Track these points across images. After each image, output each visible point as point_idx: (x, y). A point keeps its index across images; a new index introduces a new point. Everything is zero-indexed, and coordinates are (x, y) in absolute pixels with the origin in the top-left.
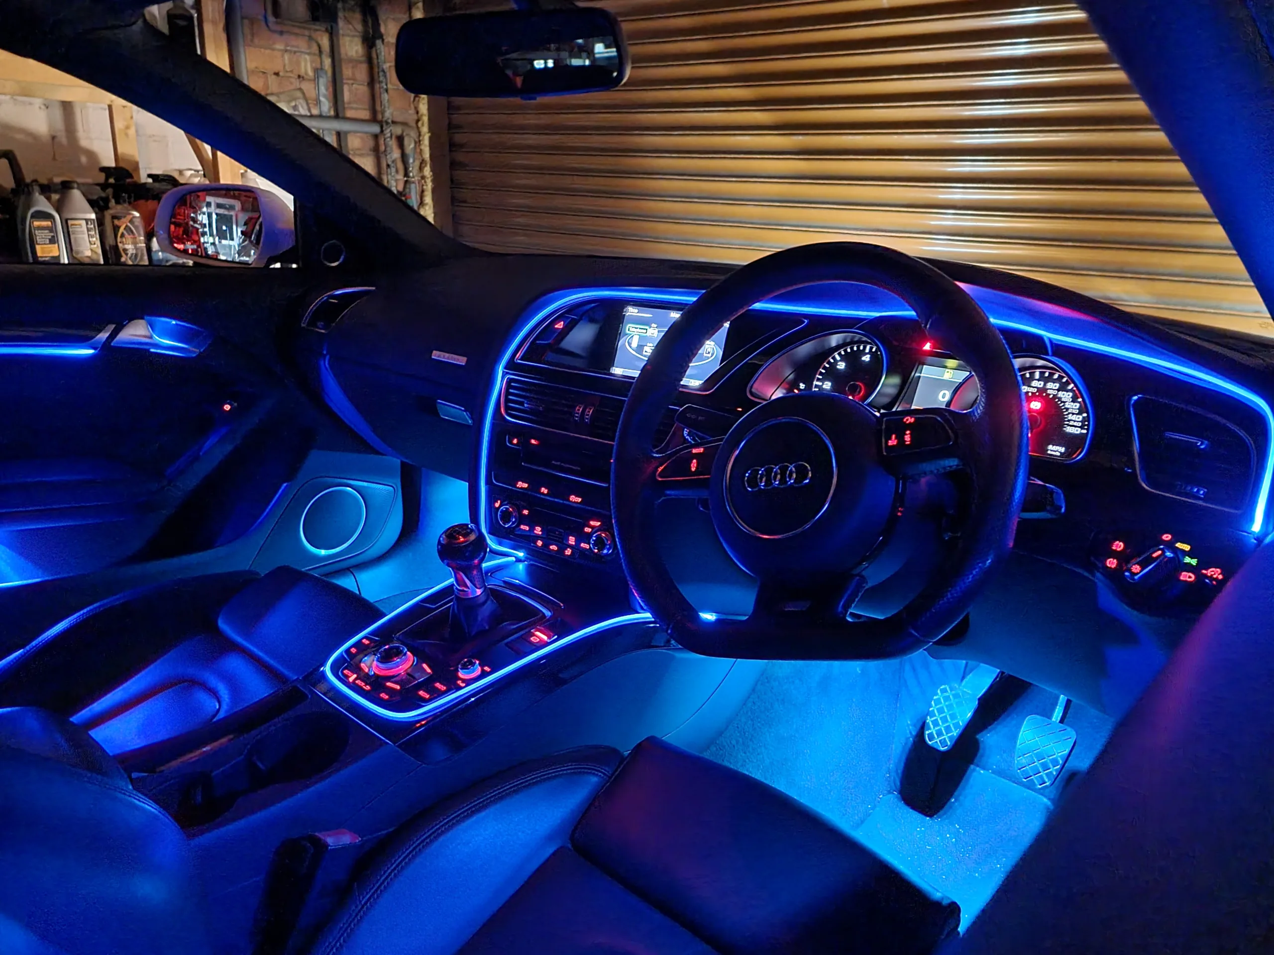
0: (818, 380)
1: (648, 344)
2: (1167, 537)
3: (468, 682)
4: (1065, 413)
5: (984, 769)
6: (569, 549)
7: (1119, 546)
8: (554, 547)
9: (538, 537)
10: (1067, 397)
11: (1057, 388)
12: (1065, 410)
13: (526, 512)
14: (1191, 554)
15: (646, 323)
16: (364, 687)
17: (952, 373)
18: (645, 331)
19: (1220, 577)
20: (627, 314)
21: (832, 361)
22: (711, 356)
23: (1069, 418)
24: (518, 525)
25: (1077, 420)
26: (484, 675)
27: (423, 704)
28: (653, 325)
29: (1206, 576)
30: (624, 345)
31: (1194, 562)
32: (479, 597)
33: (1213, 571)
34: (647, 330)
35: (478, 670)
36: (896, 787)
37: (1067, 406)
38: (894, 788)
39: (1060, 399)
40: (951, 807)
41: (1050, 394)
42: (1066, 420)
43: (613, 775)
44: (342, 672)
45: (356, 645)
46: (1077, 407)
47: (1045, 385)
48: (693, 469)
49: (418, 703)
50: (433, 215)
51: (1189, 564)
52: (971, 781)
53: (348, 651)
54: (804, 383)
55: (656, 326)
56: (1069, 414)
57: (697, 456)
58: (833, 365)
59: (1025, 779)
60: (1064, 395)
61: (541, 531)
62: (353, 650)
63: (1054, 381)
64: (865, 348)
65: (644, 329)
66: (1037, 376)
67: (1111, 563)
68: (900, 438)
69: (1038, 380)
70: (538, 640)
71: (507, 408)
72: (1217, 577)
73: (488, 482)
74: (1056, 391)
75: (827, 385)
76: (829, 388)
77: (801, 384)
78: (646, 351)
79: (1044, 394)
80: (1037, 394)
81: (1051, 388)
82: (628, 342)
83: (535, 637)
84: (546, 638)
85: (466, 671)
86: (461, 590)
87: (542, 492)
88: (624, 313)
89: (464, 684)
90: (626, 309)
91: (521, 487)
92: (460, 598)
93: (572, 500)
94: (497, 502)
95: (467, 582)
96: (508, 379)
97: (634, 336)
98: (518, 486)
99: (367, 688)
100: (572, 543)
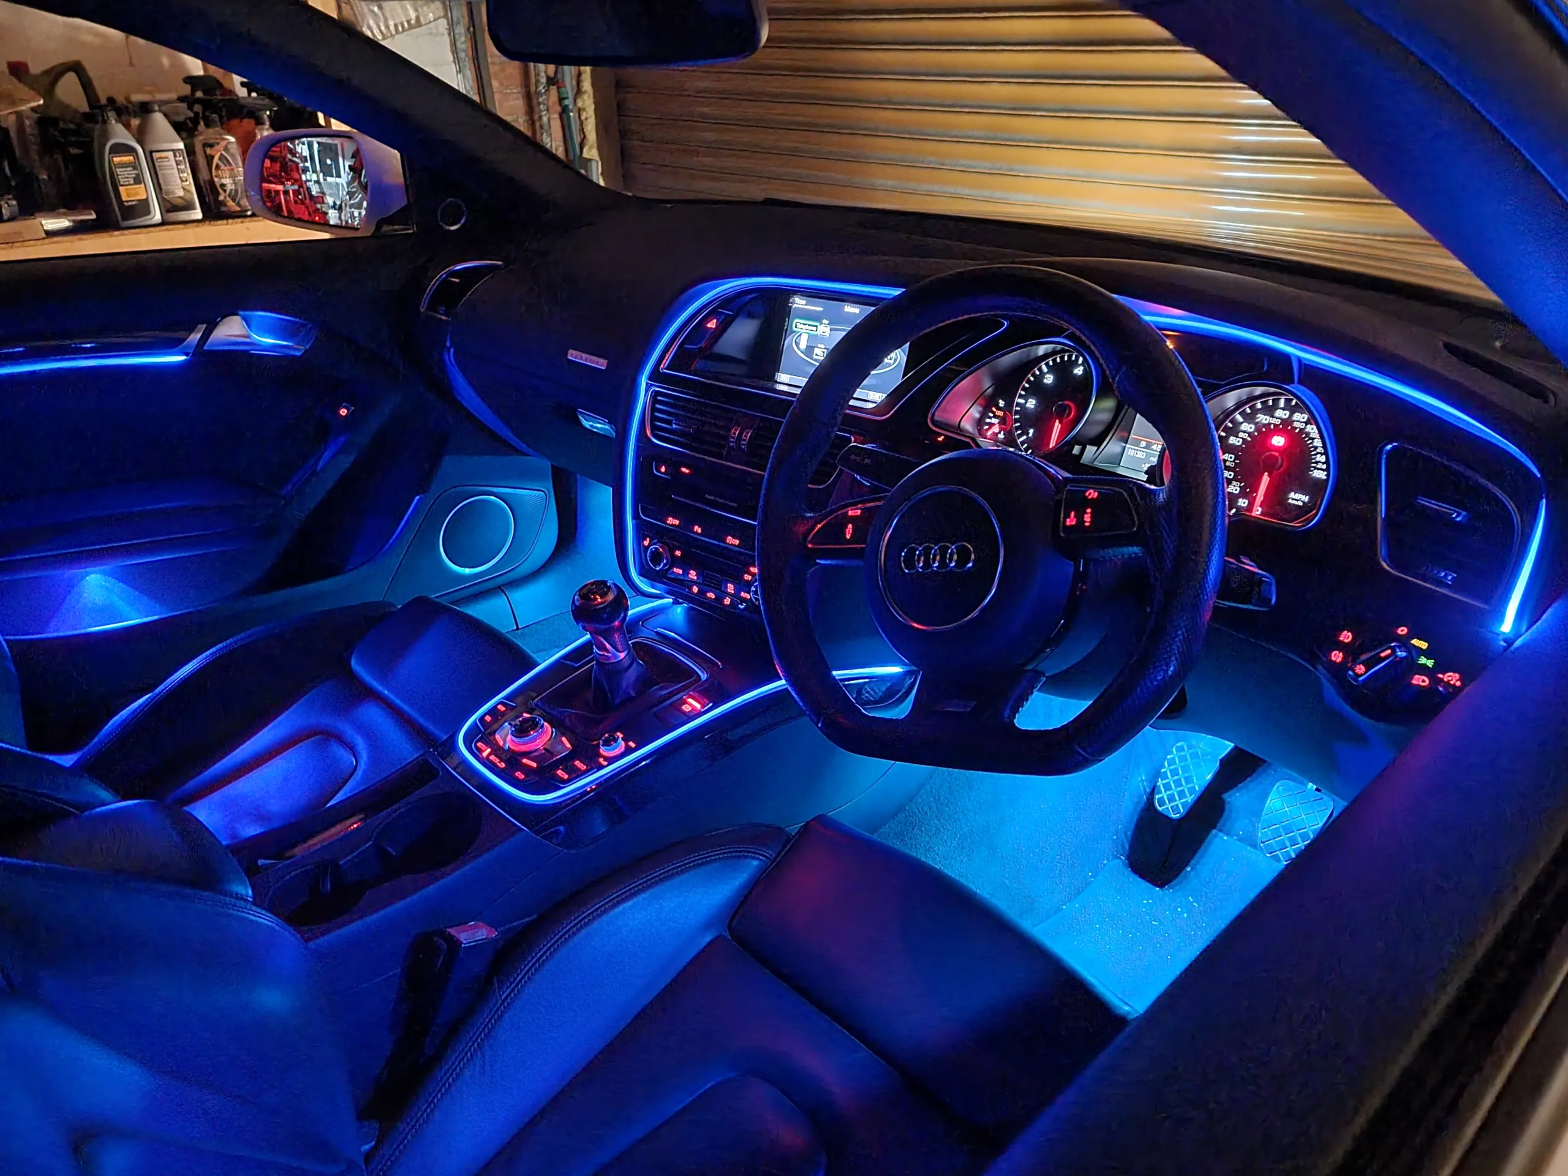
0: (1021, 396)
1: (819, 346)
2: (1402, 631)
3: (611, 760)
4: (1313, 453)
5: (1227, 834)
6: (727, 598)
7: (1346, 637)
8: (711, 595)
9: (693, 582)
10: (1315, 432)
11: (1305, 420)
12: (1312, 449)
13: (678, 553)
14: (1427, 654)
15: (816, 317)
16: (499, 764)
18: (815, 329)
19: (1458, 684)
20: (795, 306)
21: (1038, 373)
22: (894, 363)
23: (1317, 460)
24: (671, 567)
25: (1322, 461)
26: (628, 751)
27: (561, 785)
28: (825, 321)
29: (1442, 681)
30: (791, 345)
31: (1430, 663)
32: (621, 663)
33: (1449, 676)
34: (817, 326)
35: (621, 746)
36: (1124, 852)
37: (1313, 444)
38: (1121, 852)
39: (1308, 434)
40: (1185, 877)
41: (1296, 428)
42: (1313, 461)
43: (775, 858)
44: (475, 744)
45: (493, 712)
47: (1291, 415)
48: (848, 537)
49: (555, 785)
50: (593, 106)
51: (1425, 666)
52: (1212, 847)
53: (482, 719)
54: (1003, 400)
55: (827, 322)
56: (1318, 453)
57: (853, 520)
58: (1039, 378)
59: (1270, 853)
60: (1311, 429)
61: (696, 575)
62: (488, 718)
63: (1301, 412)
64: (1077, 358)
65: (814, 326)
66: (1282, 403)
67: (1337, 656)
68: (1080, 518)
69: (1283, 409)
70: (690, 709)
71: (654, 428)
72: (1455, 684)
73: (636, 516)
74: (1304, 424)
75: (1031, 404)
76: (1033, 407)
77: (1000, 401)
78: (817, 355)
79: (1289, 428)
80: (1281, 426)
81: (1297, 419)
82: (796, 342)
83: (687, 705)
84: (699, 707)
85: (608, 747)
86: (601, 655)
87: (695, 530)
88: (791, 305)
89: (607, 762)
90: (792, 299)
91: (672, 524)
92: (601, 663)
93: (729, 542)
94: (646, 540)
95: (607, 646)
96: (653, 392)
97: (803, 334)
98: (668, 522)
99: (502, 765)
100: (731, 591)
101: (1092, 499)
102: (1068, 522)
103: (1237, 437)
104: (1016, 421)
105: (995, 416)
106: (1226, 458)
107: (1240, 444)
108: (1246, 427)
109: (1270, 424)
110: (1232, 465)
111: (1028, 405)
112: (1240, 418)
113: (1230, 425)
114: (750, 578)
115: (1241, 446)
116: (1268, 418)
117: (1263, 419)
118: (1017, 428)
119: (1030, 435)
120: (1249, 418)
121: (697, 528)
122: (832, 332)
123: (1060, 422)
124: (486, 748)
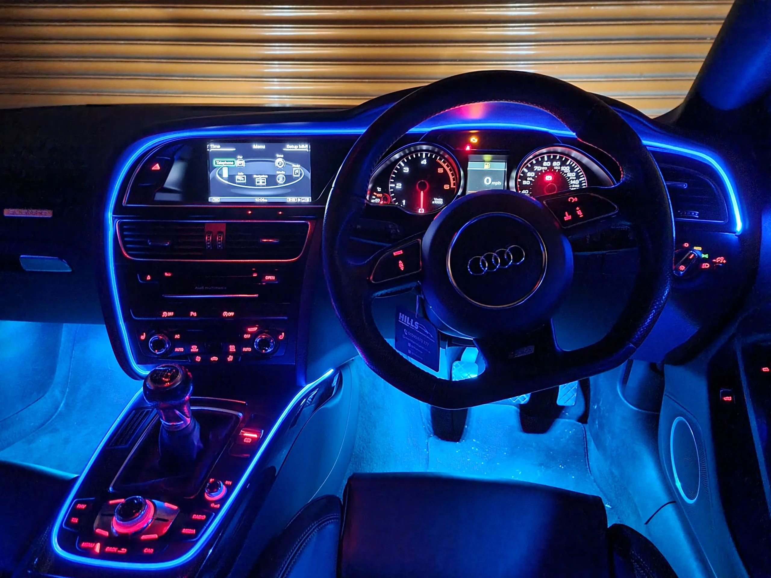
0: (392, 183)
1: (239, 174)
2: (687, 245)
3: (221, 503)
4: (568, 180)
6: (230, 356)
8: (214, 359)
9: (196, 354)
10: (567, 169)
11: (559, 165)
12: (567, 178)
13: (177, 336)
14: (703, 252)
15: (232, 155)
17: (489, 164)
18: (232, 163)
19: (724, 261)
20: (211, 150)
21: (399, 167)
22: (300, 176)
23: (571, 183)
24: (173, 349)
25: (576, 183)
26: (230, 490)
27: (195, 540)
28: (239, 157)
29: (716, 263)
30: (214, 178)
31: (707, 256)
32: (189, 426)
33: (719, 259)
34: (234, 161)
35: (223, 490)
36: (432, 432)
37: (568, 175)
38: (430, 433)
39: (563, 172)
41: (556, 170)
42: (570, 184)
44: (78, 546)
46: (575, 175)
47: (552, 164)
48: (402, 269)
49: (189, 542)
51: (705, 258)
53: (67, 524)
54: (379, 187)
55: (241, 157)
56: (571, 180)
57: (399, 257)
58: (400, 171)
60: (564, 168)
61: (197, 348)
62: (74, 520)
63: (557, 161)
64: (422, 155)
65: (231, 161)
66: (546, 159)
68: (573, 213)
69: (547, 161)
70: (251, 439)
71: (127, 250)
73: (128, 319)
74: (560, 167)
75: (399, 186)
76: (401, 187)
78: (238, 180)
79: (553, 170)
80: (548, 170)
81: (556, 165)
82: (219, 174)
83: (246, 438)
84: (256, 436)
85: (213, 494)
86: (173, 425)
87: (191, 315)
88: (208, 150)
89: (219, 505)
90: (208, 145)
91: (167, 316)
92: (172, 433)
93: (224, 316)
94: (143, 335)
95: (181, 416)
96: (119, 223)
97: (223, 168)
98: (163, 316)
99: (124, 551)
100: (233, 350)
102: (566, 219)
103: (527, 180)
104: (393, 197)
105: (377, 197)
106: (524, 193)
107: (529, 184)
108: (529, 174)
109: (542, 170)
110: (528, 195)
111: (397, 187)
112: (526, 170)
113: (522, 175)
114: (249, 336)
116: (540, 167)
117: (537, 168)
118: (395, 202)
119: (404, 204)
120: (531, 169)
121: (192, 313)
122: (247, 163)
123: (423, 192)
124: (94, 544)
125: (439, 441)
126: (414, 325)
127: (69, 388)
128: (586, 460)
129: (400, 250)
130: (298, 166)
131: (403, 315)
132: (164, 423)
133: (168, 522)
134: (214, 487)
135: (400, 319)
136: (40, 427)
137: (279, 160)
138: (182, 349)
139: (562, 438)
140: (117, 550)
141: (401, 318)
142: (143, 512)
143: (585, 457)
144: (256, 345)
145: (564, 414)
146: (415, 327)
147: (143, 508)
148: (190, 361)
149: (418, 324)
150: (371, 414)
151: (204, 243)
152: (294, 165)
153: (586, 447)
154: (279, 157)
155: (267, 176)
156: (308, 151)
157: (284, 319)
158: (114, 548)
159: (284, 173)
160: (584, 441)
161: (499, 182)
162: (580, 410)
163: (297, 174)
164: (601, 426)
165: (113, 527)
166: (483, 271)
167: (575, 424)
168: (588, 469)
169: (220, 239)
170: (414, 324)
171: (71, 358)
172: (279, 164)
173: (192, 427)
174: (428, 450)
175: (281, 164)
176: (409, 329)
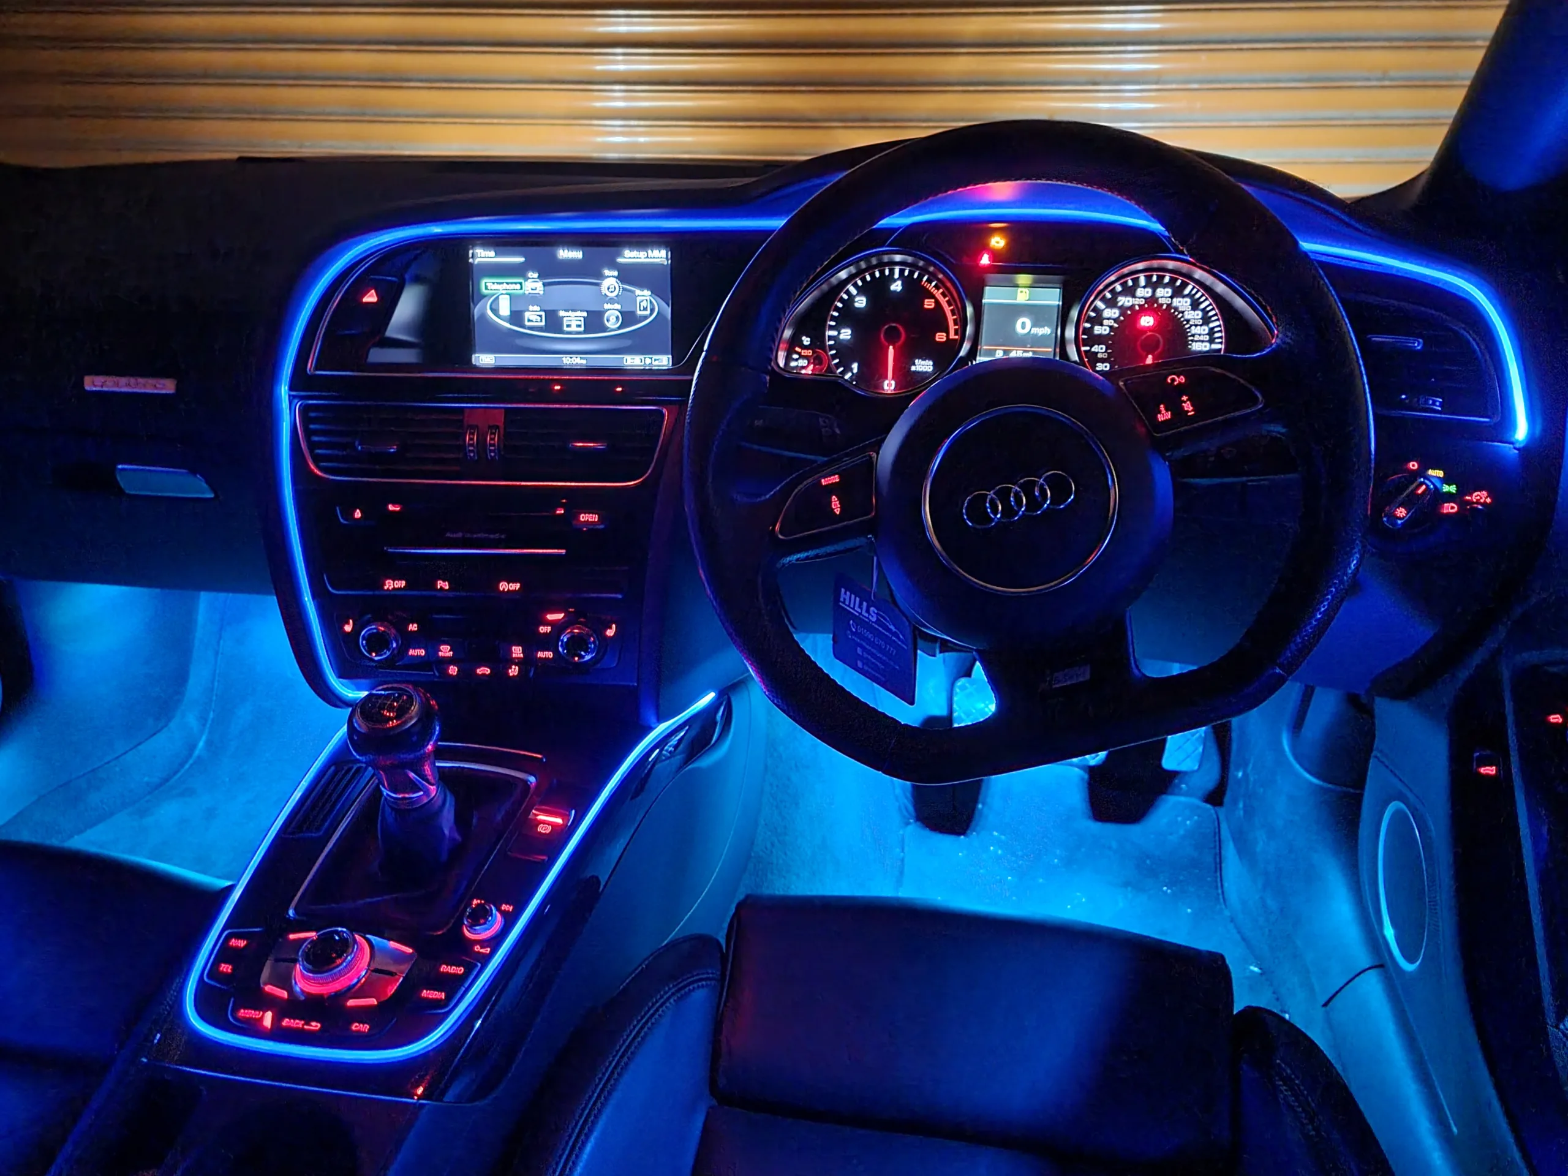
0: (831, 328)
1: (531, 308)
2: (1415, 465)
3: (495, 942)
4: (1186, 326)
6: (513, 667)
8: (483, 671)
9: (448, 661)
10: (1185, 304)
11: (1170, 294)
12: (1185, 323)
13: (413, 627)
14: (1446, 480)
15: (516, 271)
17: (1028, 292)
18: (518, 286)
19: (1488, 500)
20: (477, 261)
21: (845, 297)
22: (651, 314)
23: (1193, 332)
24: (405, 651)
25: (1203, 332)
26: (510, 920)
27: (443, 1011)
28: (531, 275)
29: (1470, 503)
30: (483, 316)
31: (1453, 489)
32: (434, 800)
33: (1478, 495)
34: (521, 284)
35: (497, 920)
36: (910, 814)
37: (1187, 316)
38: (909, 817)
39: (1176, 309)
40: (980, 815)
41: (1162, 305)
42: (1189, 334)
44: (232, 1015)
45: (224, 953)
46: (1200, 316)
47: (1154, 292)
48: (838, 511)
49: (431, 1016)
51: (1449, 494)
53: (213, 971)
54: (807, 336)
55: (536, 275)
56: (1191, 326)
57: (831, 489)
58: (849, 303)
60: (1180, 302)
61: (450, 651)
62: (224, 968)
63: (1165, 286)
64: (892, 271)
65: (516, 283)
66: (1142, 281)
68: (1175, 406)
69: (1144, 287)
70: (551, 827)
71: (317, 459)
72: (1485, 501)
73: (320, 594)
74: (1170, 299)
75: (846, 334)
76: (849, 337)
77: (804, 338)
79: (1156, 305)
80: (1146, 306)
81: (1162, 295)
82: (492, 309)
83: (542, 825)
84: (559, 821)
85: (477, 928)
86: (404, 798)
87: (439, 587)
88: (471, 260)
89: (489, 949)
90: (471, 252)
91: (394, 589)
92: (404, 811)
93: (501, 589)
94: (348, 623)
95: (419, 781)
96: (301, 408)
97: (500, 297)
98: (386, 588)
99: (316, 1026)
100: (519, 656)
101: (1180, 382)
102: (1160, 418)
103: (1102, 325)
104: (834, 357)
105: (801, 357)
106: (1096, 351)
107: (1107, 332)
108: (1107, 313)
109: (1133, 306)
110: (1105, 356)
112: (1101, 305)
113: (1092, 314)
115: (1109, 333)
116: (1130, 299)
117: (1125, 301)
118: (837, 366)
119: (855, 371)
120: (1111, 303)
121: (440, 584)
122: (546, 288)
123: (894, 348)
124: (261, 1013)
125: (927, 832)
126: (869, 614)
127: (214, 711)
128: (1216, 877)
129: (834, 475)
130: (647, 293)
131: (848, 593)
132: (387, 795)
133: (397, 977)
134: (480, 916)
135: (842, 599)
136: (161, 785)
137: (610, 282)
138: (422, 652)
139: (1171, 834)
140: (303, 1025)
141: (845, 599)
142: (349, 958)
143: (1216, 872)
144: (562, 646)
145: (1178, 786)
146: (870, 617)
147: (351, 950)
148: (437, 674)
149: (876, 611)
150: (789, 779)
151: (462, 448)
152: (638, 292)
153: (1218, 851)
154: (610, 277)
155: (585, 314)
156: (666, 263)
157: (616, 599)
158: (297, 1021)
159: (618, 307)
160: (1215, 841)
161: (1046, 328)
162: (1209, 779)
163: (645, 309)
164: (1249, 812)
165: (296, 983)
166: (992, 520)
167: (1198, 807)
168: (1221, 897)
169: (493, 439)
170: (868, 611)
171: (217, 653)
172: (608, 289)
173: (440, 802)
174: (903, 851)
175: (613, 290)
176: (858, 620)
